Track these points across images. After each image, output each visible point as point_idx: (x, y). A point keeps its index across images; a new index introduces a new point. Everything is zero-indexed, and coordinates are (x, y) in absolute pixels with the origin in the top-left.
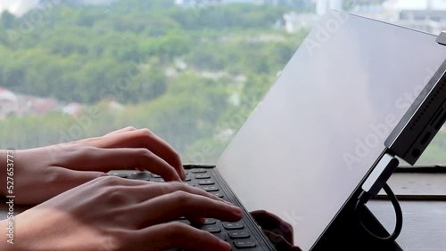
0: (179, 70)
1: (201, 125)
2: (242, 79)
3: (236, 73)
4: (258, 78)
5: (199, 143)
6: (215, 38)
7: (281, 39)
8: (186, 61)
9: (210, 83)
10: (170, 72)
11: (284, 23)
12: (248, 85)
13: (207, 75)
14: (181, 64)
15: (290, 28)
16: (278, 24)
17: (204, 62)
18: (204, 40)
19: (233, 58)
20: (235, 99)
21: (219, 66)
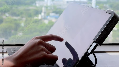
0: (7, 16)
1: (13, 32)
2: (24, 19)
3: (22, 17)
4: (29, 19)
5: (12, 37)
6: (17, 8)
7: (35, 8)
8: (9, 14)
9: (15, 20)
10: (4, 17)
11: (36, 4)
12: (26, 21)
13: (15, 18)
14: (7, 14)
15: (37, 5)
16: (34, 4)
17: (14, 14)
18: (14, 8)
19: (22, 13)
20: (23, 25)
21: (18, 15)
